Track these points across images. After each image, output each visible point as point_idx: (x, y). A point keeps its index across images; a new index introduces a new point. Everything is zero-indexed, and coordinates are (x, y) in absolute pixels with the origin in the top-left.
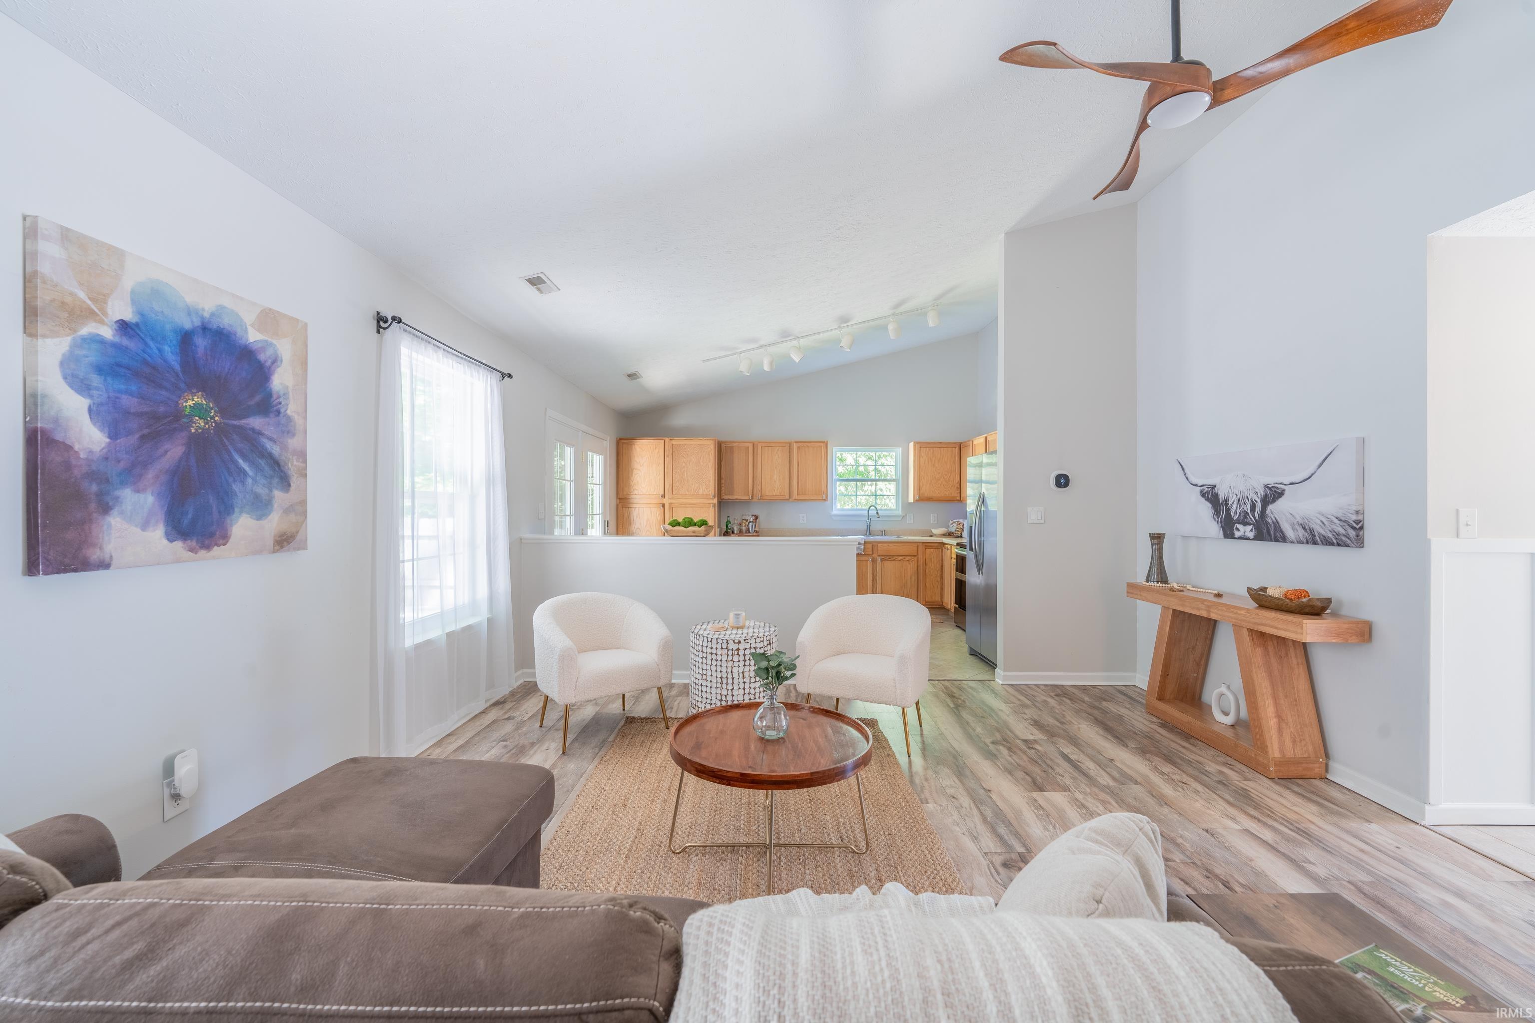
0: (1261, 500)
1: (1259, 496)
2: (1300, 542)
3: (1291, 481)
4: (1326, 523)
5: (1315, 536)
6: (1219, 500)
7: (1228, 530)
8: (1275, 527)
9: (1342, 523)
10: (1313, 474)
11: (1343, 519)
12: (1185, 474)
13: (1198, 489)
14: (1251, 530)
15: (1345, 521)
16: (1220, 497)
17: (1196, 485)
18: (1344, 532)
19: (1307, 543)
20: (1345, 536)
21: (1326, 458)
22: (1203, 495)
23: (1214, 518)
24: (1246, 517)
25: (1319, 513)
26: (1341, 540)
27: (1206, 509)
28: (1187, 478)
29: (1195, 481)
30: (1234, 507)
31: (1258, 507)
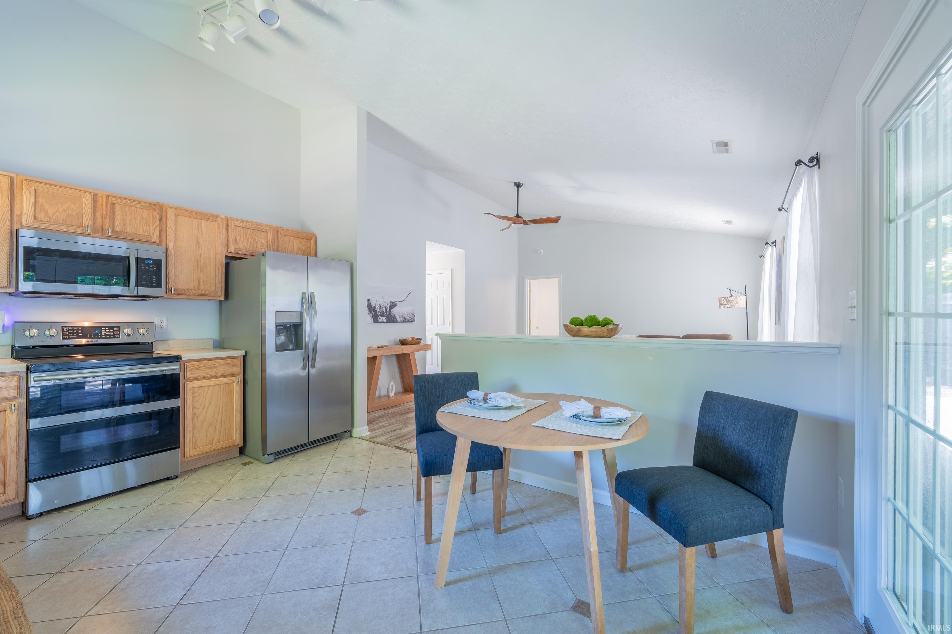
2: (401, 322)
3: (399, 301)
4: (408, 315)
6: (372, 306)
7: (376, 319)
9: (412, 316)
10: (405, 299)
14: (385, 319)
18: (413, 318)
21: (409, 294)
23: (369, 314)
24: (383, 313)
25: (407, 312)
30: (378, 309)
31: (388, 309)
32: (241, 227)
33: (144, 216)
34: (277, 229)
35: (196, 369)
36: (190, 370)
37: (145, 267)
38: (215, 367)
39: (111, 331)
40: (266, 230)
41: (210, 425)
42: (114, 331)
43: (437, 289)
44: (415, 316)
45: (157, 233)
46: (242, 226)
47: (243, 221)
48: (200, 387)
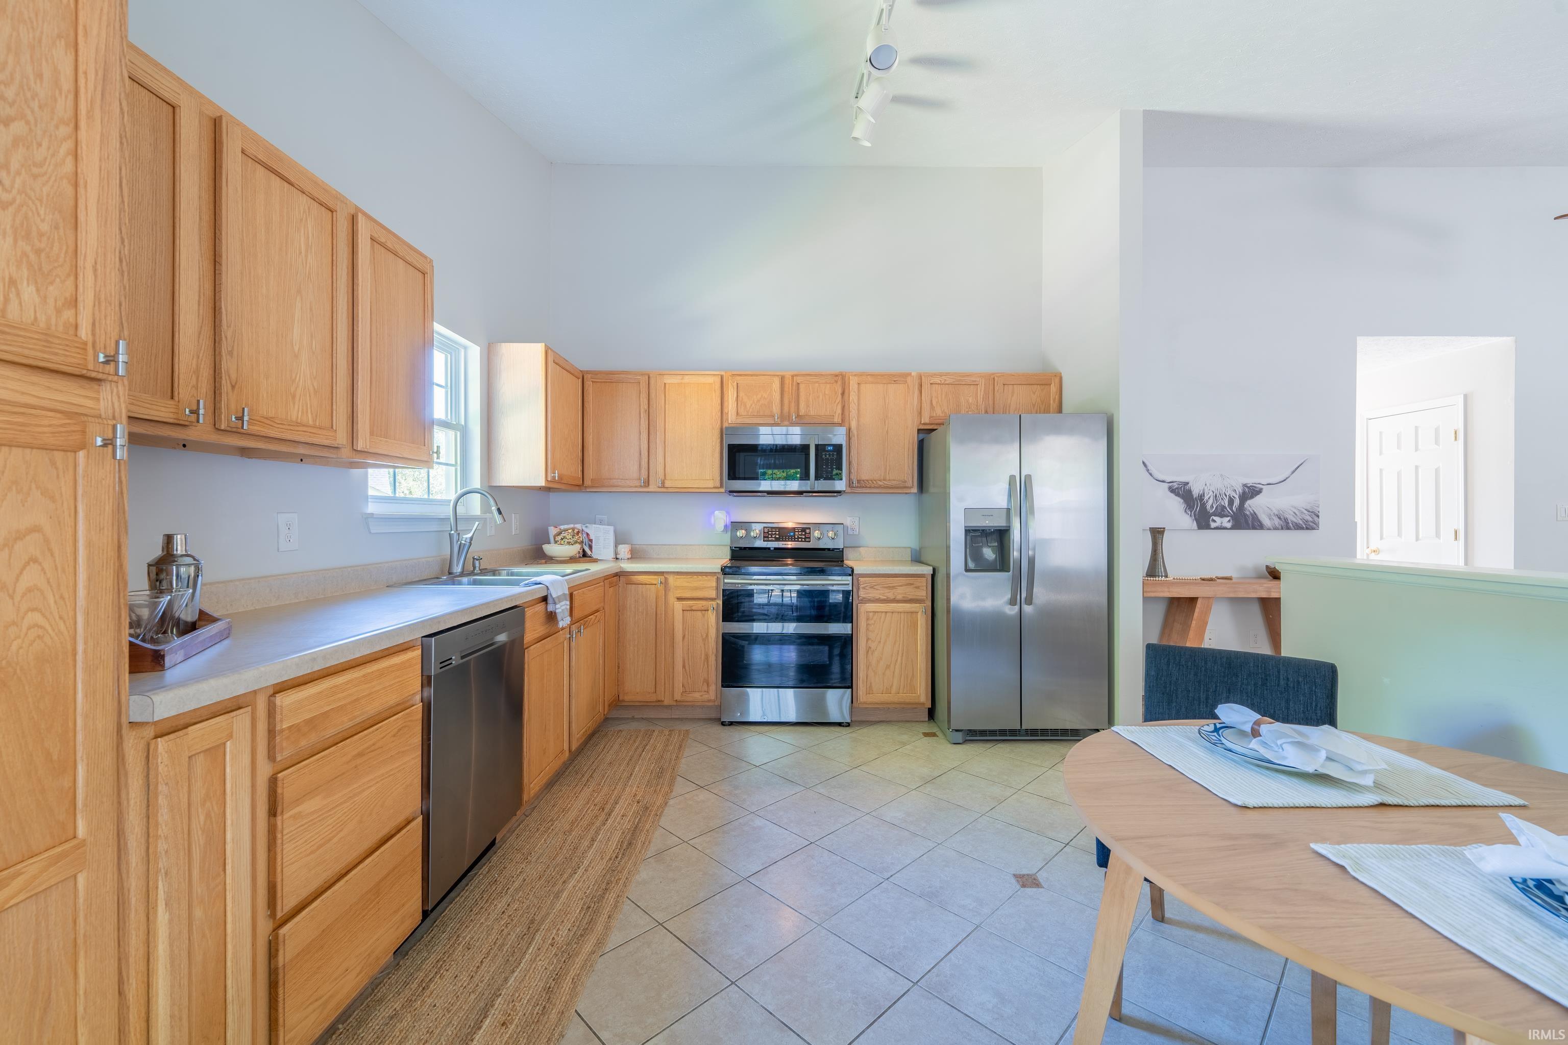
0: (1240, 497)
1: (1238, 493)
2: (1276, 529)
3: (1268, 483)
4: (1297, 513)
5: (1288, 523)
6: (1192, 496)
7: (1203, 521)
8: (1253, 518)
9: (1310, 514)
10: (1287, 478)
11: (1311, 510)
12: (1148, 470)
13: (1166, 485)
14: (1229, 521)
15: (1312, 512)
16: (1194, 493)
17: (1163, 481)
18: (1311, 519)
19: (1282, 529)
20: (1312, 522)
21: (1298, 467)
22: (1172, 490)
23: (1186, 511)
24: (1223, 510)
25: (1292, 507)
26: (1309, 525)
27: (1176, 504)
28: (1151, 474)
29: (1161, 477)
30: (1211, 502)
31: (1237, 502)
32: (939, 384)
33: (827, 393)
34: (992, 377)
35: (871, 588)
36: (864, 588)
37: (826, 455)
38: (893, 587)
39: (803, 533)
40: (975, 381)
41: (888, 667)
42: (806, 533)
43: (1417, 449)
44: (1318, 516)
45: (839, 411)
46: (940, 382)
47: (941, 375)
48: (876, 612)
